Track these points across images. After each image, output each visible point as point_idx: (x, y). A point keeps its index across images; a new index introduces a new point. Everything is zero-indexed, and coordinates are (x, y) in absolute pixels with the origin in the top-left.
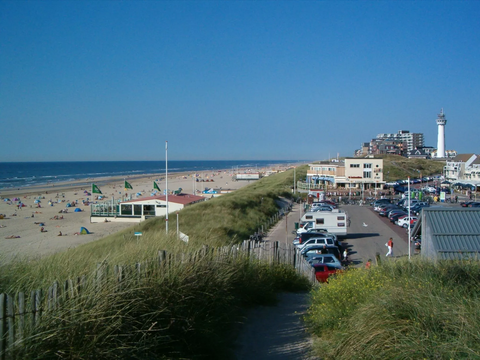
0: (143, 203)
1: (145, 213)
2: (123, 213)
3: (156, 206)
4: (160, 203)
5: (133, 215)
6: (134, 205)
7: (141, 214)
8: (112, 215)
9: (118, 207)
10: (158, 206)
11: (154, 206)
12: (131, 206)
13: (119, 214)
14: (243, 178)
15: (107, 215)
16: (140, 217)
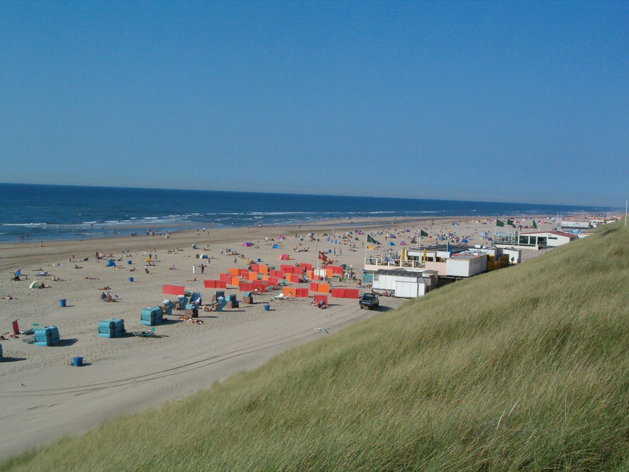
0: (537, 235)
1: (538, 243)
2: (520, 242)
3: (547, 238)
4: (551, 236)
5: (529, 244)
6: (530, 237)
7: (535, 244)
8: (512, 243)
9: (517, 237)
10: (549, 238)
11: (546, 238)
12: (528, 237)
13: (517, 243)
14: (569, 226)
15: (508, 243)
16: (535, 246)
